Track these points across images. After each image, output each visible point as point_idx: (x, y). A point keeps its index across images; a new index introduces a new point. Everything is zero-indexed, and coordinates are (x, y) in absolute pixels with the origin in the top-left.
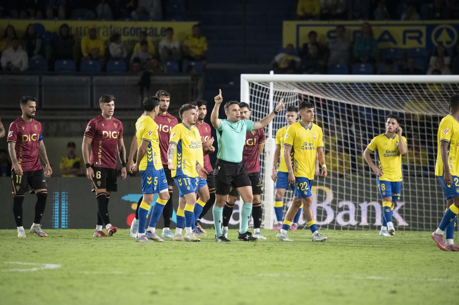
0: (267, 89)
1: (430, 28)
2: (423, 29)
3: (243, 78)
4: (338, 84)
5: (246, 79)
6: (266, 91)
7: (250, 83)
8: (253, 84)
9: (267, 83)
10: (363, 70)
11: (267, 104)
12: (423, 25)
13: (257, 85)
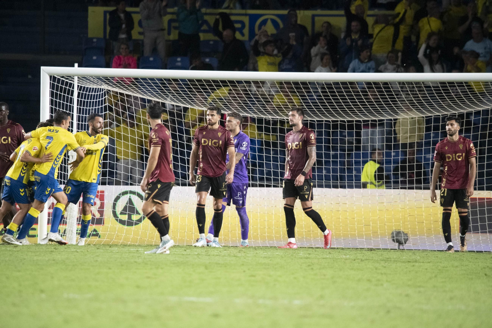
0: (71, 84)
1: (253, 18)
2: (246, 20)
3: (43, 70)
4: (152, 79)
5: (46, 72)
6: (70, 87)
7: (51, 77)
8: (54, 78)
9: (71, 77)
10: (179, 64)
11: (71, 101)
12: (246, 15)
13: (59, 79)
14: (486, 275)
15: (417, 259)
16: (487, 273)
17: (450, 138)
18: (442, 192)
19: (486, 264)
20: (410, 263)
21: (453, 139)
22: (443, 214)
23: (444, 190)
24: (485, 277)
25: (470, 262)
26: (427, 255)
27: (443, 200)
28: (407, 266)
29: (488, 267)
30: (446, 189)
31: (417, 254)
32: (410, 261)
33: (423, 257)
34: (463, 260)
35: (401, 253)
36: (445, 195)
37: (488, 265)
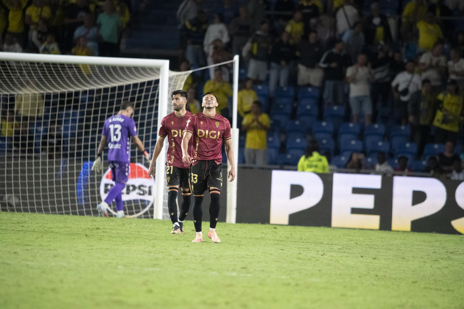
14: (86, 235)
15: (26, 220)
16: (88, 234)
17: (177, 113)
18: (167, 170)
19: (87, 226)
20: (19, 224)
21: (180, 114)
22: (169, 193)
23: (170, 168)
24: (86, 237)
25: (73, 224)
26: (35, 217)
27: (169, 178)
28: (17, 227)
29: (88, 229)
30: (172, 167)
31: (27, 216)
32: (20, 222)
33: (32, 219)
34: (67, 222)
35: (12, 215)
36: (171, 173)
37: (89, 227)
